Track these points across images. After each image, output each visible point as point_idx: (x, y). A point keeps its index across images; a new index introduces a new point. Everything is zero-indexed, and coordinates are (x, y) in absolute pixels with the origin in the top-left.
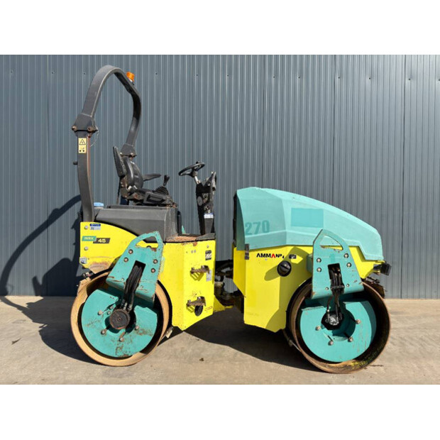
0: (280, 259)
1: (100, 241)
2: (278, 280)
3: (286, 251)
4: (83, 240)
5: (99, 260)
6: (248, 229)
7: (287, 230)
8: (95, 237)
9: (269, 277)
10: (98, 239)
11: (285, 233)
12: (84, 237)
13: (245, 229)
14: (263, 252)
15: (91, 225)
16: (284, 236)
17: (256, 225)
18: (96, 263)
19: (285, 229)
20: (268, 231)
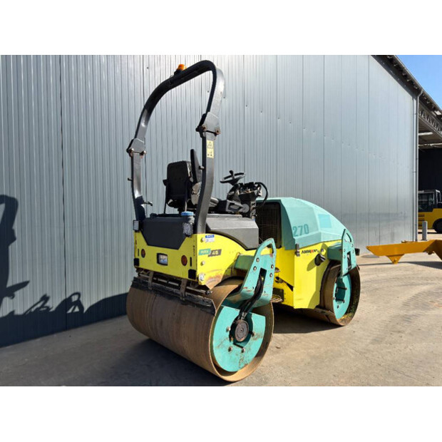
0: (316, 253)
1: (213, 254)
2: (315, 269)
3: (319, 247)
4: (200, 254)
5: (213, 275)
6: (295, 232)
7: (320, 231)
8: (209, 250)
9: (309, 268)
10: (212, 251)
11: (320, 233)
12: (200, 251)
13: (293, 231)
14: (306, 249)
15: (206, 237)
16: (319, 236)
17: (300, 228)
18: (211, 278)
19: (318, 229)
20: (308, 233)
